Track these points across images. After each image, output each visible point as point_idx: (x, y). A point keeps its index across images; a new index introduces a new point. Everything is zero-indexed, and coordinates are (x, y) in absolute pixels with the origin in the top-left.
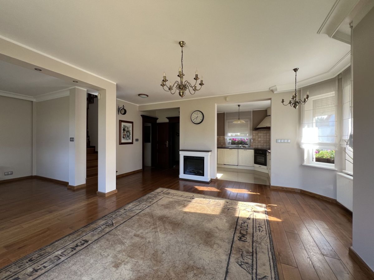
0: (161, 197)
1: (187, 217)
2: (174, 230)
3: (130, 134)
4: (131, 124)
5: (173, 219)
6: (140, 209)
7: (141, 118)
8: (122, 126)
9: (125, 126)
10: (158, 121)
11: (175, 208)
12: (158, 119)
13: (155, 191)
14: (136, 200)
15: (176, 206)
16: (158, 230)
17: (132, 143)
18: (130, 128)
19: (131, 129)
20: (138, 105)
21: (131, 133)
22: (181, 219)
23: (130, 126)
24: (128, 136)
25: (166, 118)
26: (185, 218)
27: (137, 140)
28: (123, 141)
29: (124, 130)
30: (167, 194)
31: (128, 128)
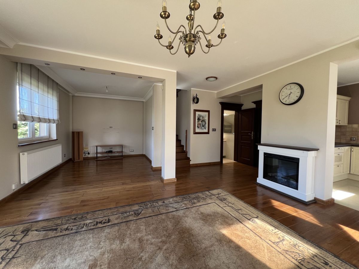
0: (210, 201)
1: (217, 249)
2: (181, 260)
3: (205, 123)
4: (207, 113)
5: (195, 241)
6: (175, 208)
7: (220, 106)
8: (197, 115)
9: (200, 116)
10: (243, 108)
11: (212, 226)
12: (243, 105)
13: (211, 192)
14: (182, 195)
15: (217, 222)
16: (165, 248)
17: (208, 133)
18: (205, 117)
19: (207, 118)
20: (216, 92)
21: (207, 123)
22: (205, 249)
23: (206, 115)
24: (203, 126)
25: (252, 102)
26: (212, 249)
27: (214, 130)
28: (197, 130)
29: (199, 119)
30: (221, 200)
31: (203, 117)
